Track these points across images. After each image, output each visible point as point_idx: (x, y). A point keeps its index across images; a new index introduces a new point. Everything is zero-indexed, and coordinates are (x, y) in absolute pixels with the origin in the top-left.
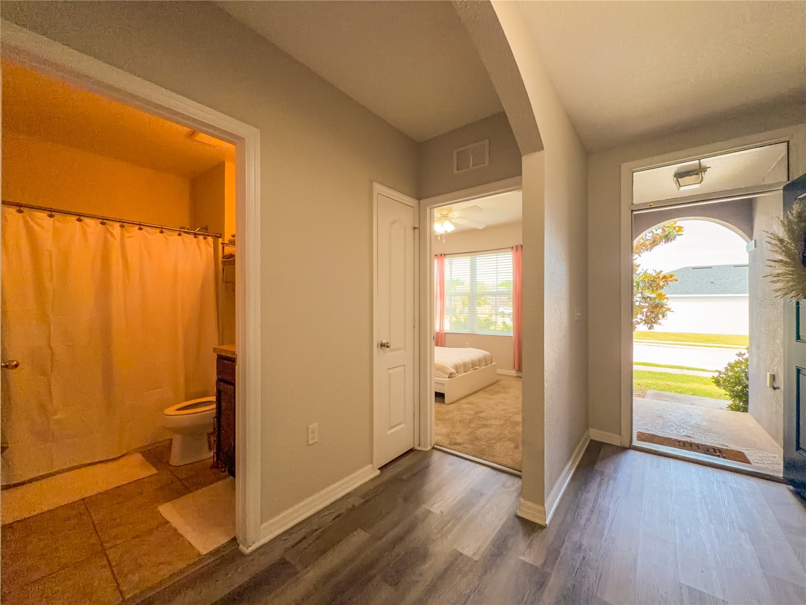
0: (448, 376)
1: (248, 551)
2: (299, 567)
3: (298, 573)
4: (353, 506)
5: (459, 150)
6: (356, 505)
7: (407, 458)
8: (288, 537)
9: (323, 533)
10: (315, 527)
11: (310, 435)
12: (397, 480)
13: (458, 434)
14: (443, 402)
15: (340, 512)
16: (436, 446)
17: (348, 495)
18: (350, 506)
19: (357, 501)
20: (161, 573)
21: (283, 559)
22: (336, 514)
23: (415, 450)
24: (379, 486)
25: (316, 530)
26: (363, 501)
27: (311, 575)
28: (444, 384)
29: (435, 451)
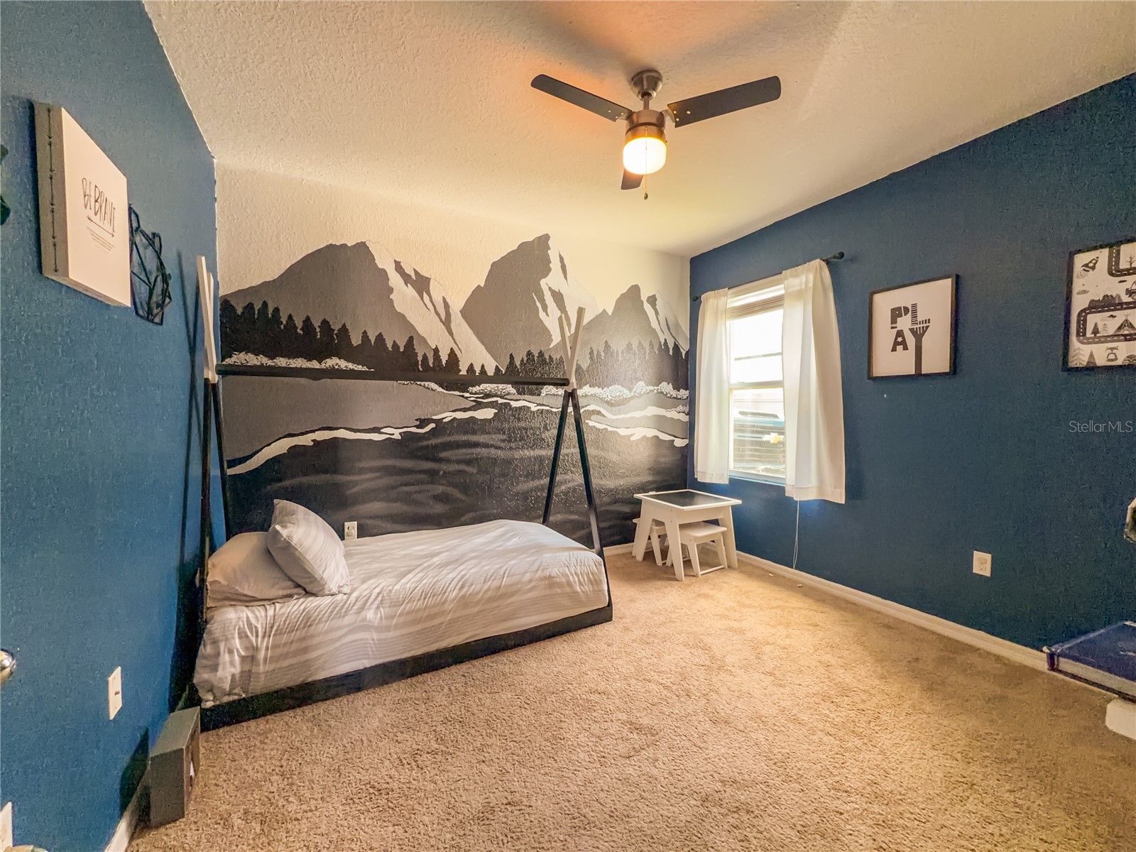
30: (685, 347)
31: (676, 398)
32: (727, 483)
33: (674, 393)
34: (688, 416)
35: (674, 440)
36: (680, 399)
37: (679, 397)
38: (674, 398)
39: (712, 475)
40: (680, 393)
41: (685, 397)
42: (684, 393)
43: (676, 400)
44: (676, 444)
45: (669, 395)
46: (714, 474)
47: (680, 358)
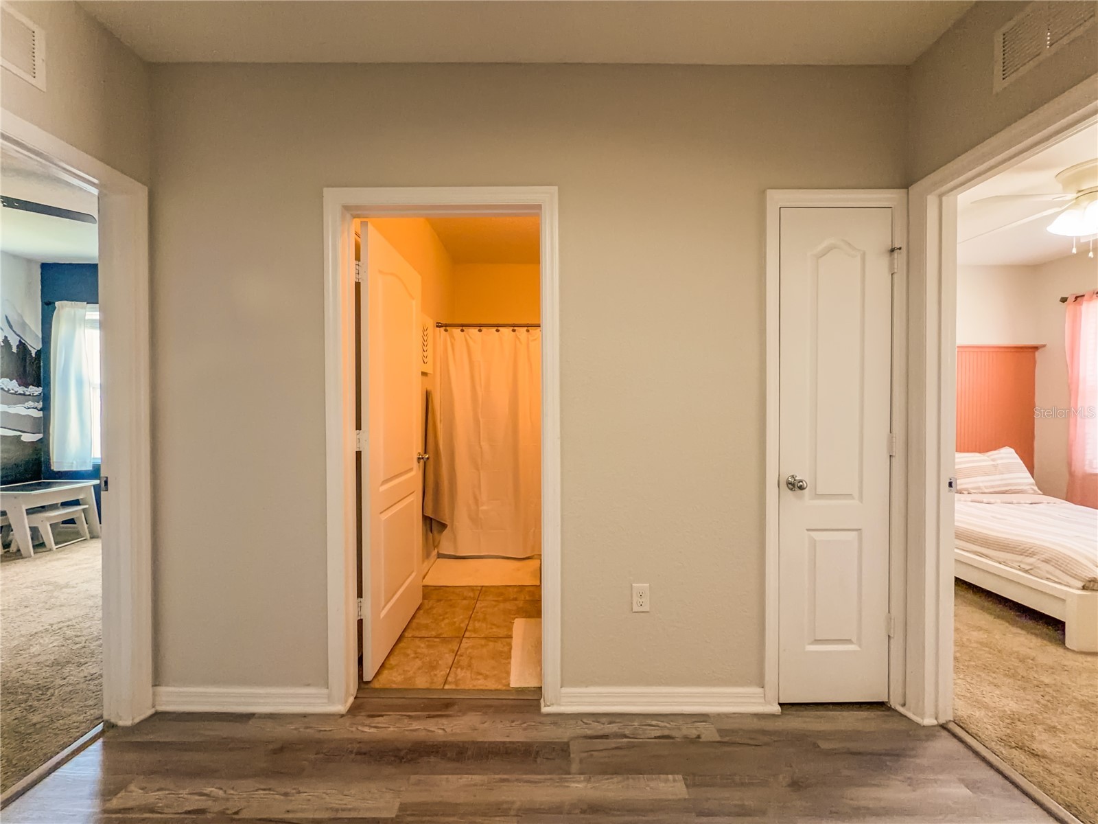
0: (1080, 584)
1: (545, 710)
2: (575, 767)
3: (569, 774)
4: (699, 737)
5: (1003, 30)
6: (703, 739)
7: (864, 714)
8: (591, 722)
9: (631, 746)
10: (627, 732)
11: (635, 599)
12: (804, 742)
13: (1052, 730)
14: (1061, 642)
15: (674, 733)
16: (952, 726)
17: (703, 717)
18: (693, 733)
19: (709, 733)
20: (475, 683)
21: (567, 744)
22: (666, 732)
23: (890, 709)
24: (764, 732)
25: (626, 737)
26: (719, 739)
27: (579, 788)
28: (1064, 600)
29: (944, 733)
30: (34, 345)
31: (24, 395)
32: (91, 469)
33: (21, 390)
34: (42, 412)
35: (21, 436)
36: (30, 395)
37: (28, 393)
38: (20, 394)
39: (72, 463)
40: (29, 389)
41: (36, 393)
42: (35, 390)
43: (23, 397)
44: (22, 439)
45: (12, 391)
46: (75, 462)
47: (28, 356)
